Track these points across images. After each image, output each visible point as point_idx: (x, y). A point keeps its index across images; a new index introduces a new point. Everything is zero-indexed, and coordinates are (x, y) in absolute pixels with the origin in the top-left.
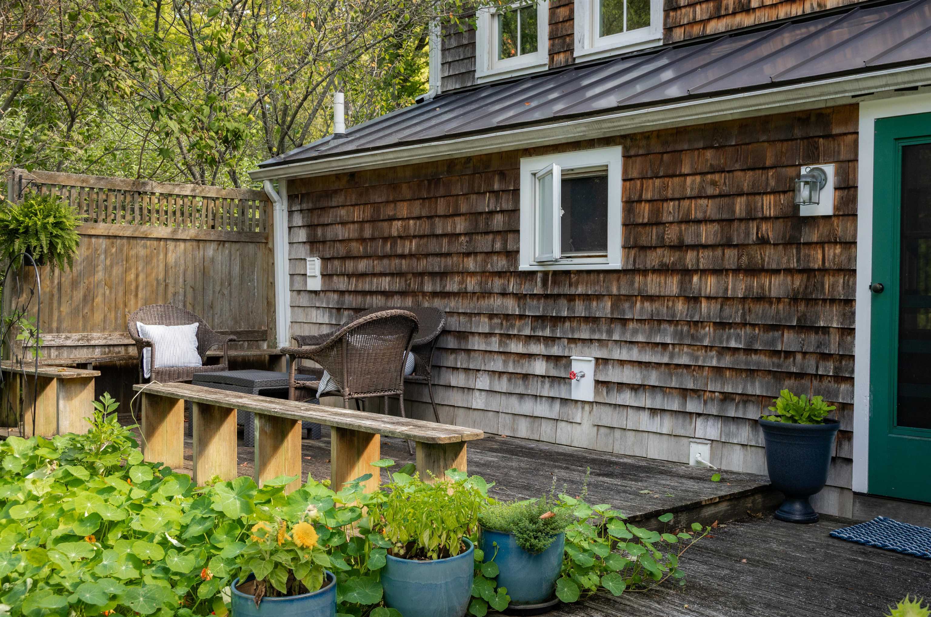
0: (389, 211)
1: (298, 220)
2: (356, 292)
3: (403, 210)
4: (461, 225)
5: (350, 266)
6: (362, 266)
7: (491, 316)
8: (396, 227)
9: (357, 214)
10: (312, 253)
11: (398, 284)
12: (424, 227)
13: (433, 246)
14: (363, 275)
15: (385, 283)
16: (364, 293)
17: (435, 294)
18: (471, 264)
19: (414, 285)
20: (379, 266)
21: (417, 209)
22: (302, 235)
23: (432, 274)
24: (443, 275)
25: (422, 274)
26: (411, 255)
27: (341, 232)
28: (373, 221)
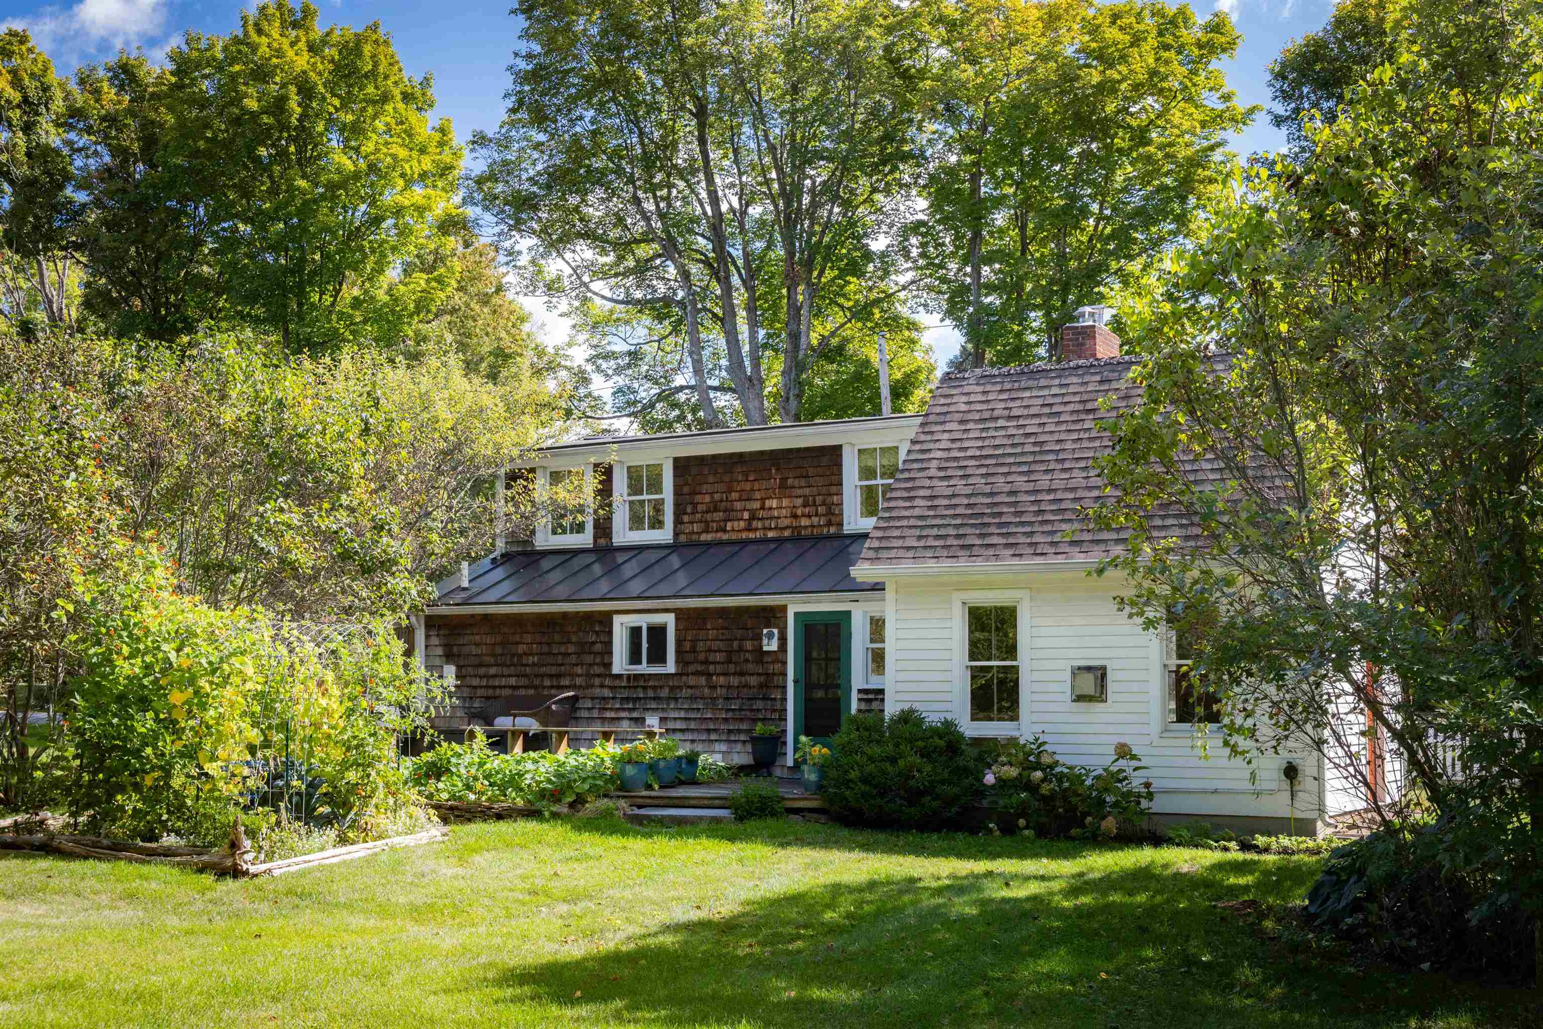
0: (517, 638)
1: (435, 641)
2: (487, 687)
3: (528, 638)
4: (571, 649)
5: (482, 671)
6: (493, 671)
7: (593, 699)
8: (521, 649)
9: (489, 640)
10: (447, 663)
11: (523, 682)
12: (545, 649)
13: (550, 660)
14: (494, 676)
15: (513, 681)
16: (494, 687)
17: (552, 687)
18: (579, 670)
19: (537, 682)
20: (506, 671)
21: (538, 638)
22: (439, 651)
23: (551, 676)
24: (559, 676)
25: (542, 676)
26: (534, 665)
27: (474, 650)
28: (503, 644)
